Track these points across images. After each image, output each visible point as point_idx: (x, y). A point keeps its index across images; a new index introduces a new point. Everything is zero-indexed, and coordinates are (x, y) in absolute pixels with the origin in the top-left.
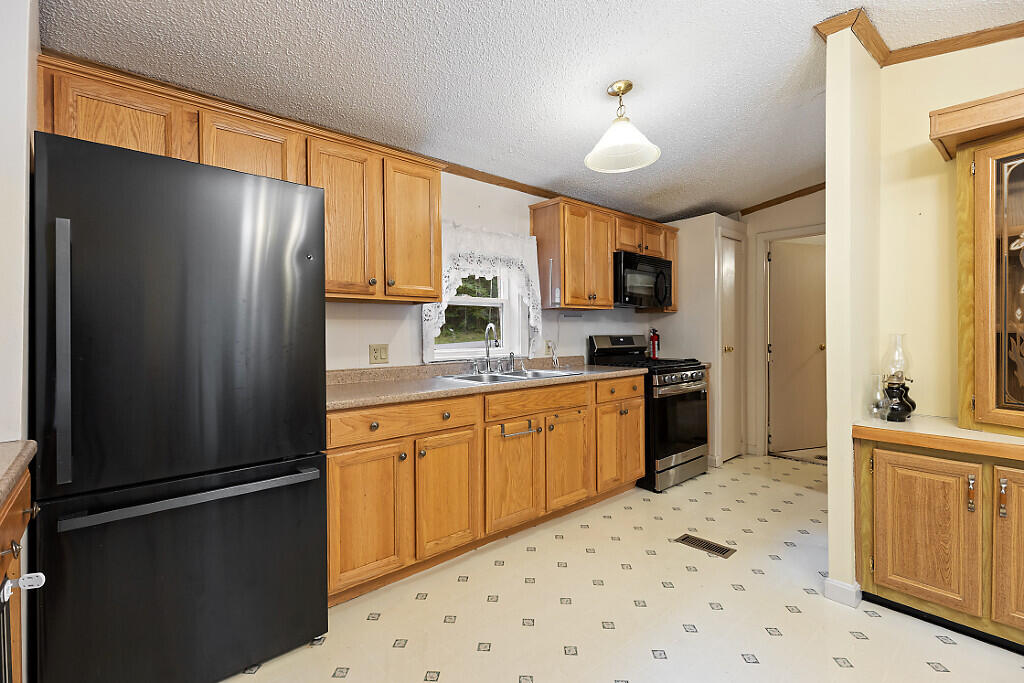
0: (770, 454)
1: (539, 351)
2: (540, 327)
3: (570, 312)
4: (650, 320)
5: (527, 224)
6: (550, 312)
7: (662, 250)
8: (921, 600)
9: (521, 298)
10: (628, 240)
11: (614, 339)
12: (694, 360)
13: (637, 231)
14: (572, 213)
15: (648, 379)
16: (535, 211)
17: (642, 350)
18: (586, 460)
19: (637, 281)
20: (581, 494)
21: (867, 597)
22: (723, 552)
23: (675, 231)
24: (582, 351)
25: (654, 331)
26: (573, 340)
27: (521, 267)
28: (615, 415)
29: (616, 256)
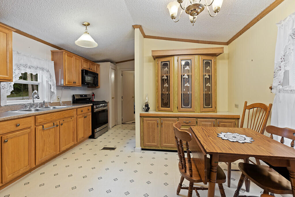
0: (122, 123)
1: (55, 100)
2: (55, 92)
3: (66, 87)
4: (92, 90)
5: (50, 57)
6: (59, 87)
7: (96, 70)
8: (151, 147)
9: (47, 82)
10: (86, 66)
11: (81, 96)
12: (104, 101)
13: (89, 64)
14: (68, 56)
15: (92, 107)
16: (53, 53)
17: (90, 99)
18: (73, 133)
19: (88, 79)
20: (72, 144)
21: (142, 149)
22: (113, 149)
23: (99, 65)
24: (70, 99)
25: (93, 93)
26: (67, 96)
27: (48, 71)
28: (83, 118)
29: (82, 71)
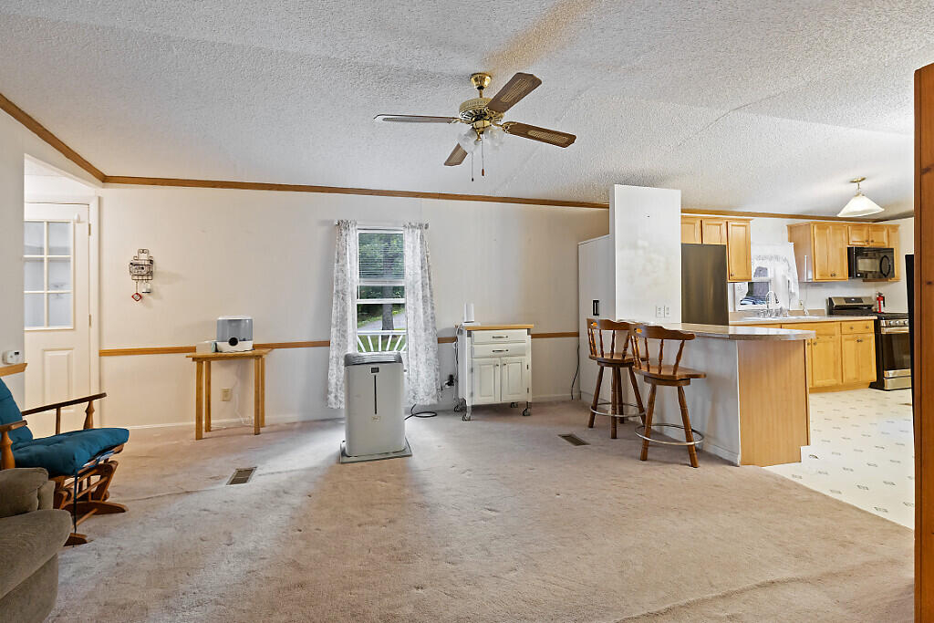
1: (795, 306)
2: (797, 293)
3: (816, 284)
4: (875, 286)
5: (786, 235)
6: (804, 284)
7: (886, 242)
9: (784, 277)
10: (857, 240)
11: (847, 300)
13: (865, 232)
14: (819, 228)
15: (877, 323)
16: (791, 228)
17: (870, 307)
19: (864, 265)
24: (824, 307)
25: (880, 294)
26: (817, 301)
27: (785, 260)
28: (853, 343)
29: (849, 250)
